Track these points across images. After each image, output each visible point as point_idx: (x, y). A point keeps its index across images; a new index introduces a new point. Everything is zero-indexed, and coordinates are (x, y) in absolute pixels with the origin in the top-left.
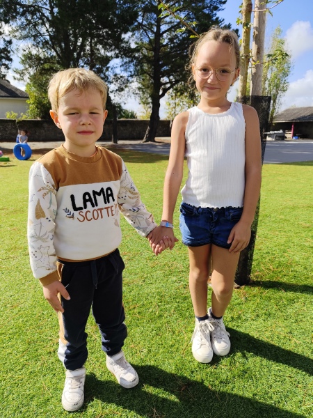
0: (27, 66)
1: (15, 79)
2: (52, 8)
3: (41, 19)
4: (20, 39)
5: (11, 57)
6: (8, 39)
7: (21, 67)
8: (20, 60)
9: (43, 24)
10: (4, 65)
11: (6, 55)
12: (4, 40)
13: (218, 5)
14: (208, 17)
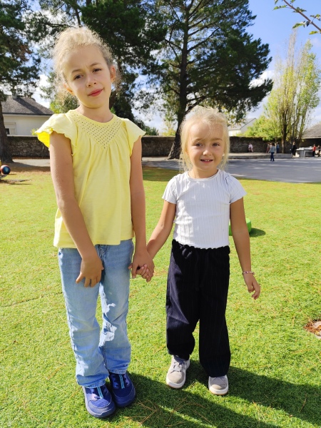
1: (42, 96)
4: (48, 57)
5: (39, 76)
6: (37, 57)
7: (48, 85)
8: (47, 78)
10: (32, 83)
11: (35, 73)
12: (34, 59)
13: (247, 21)
14: (237, 32)
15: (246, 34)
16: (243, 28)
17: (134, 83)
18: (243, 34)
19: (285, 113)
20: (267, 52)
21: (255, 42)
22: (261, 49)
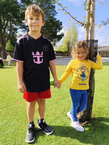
13: (55, 14)
14: (52, 17)
15: (55, 18)
16: (54, 16)
17: (17, 31)
18: (54, 18)
19: (68, 44)
20: (62, 24)
21: (58, 21)
22: (60, 23)
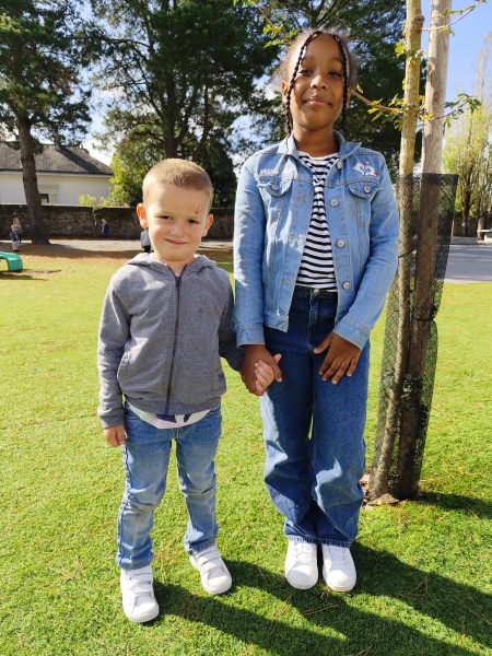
0: (113, 129)
1: (94, 147)
2: (152, 43)
3: (135, 59)
4: (104, 89)
5: (90, 116)
6: (86, 89)
7: (103, 130)
8: (102, 120)
9: (138, 66)
10: (80, 127)
11: (84, 112)
12: (81, 92)
